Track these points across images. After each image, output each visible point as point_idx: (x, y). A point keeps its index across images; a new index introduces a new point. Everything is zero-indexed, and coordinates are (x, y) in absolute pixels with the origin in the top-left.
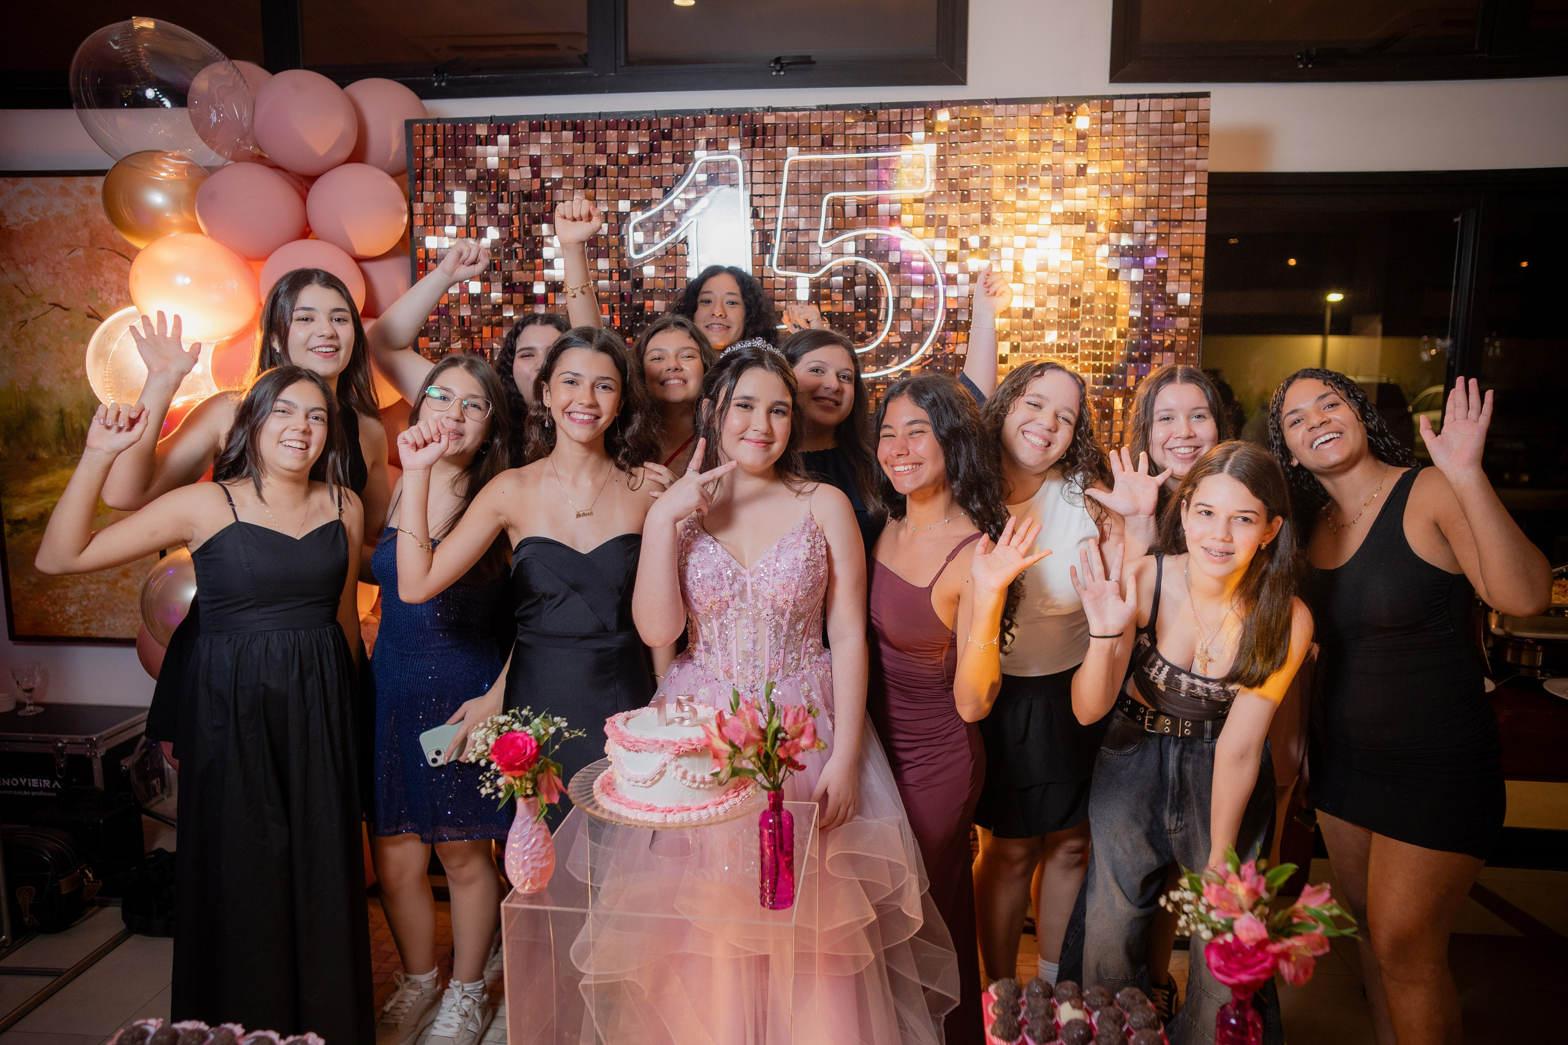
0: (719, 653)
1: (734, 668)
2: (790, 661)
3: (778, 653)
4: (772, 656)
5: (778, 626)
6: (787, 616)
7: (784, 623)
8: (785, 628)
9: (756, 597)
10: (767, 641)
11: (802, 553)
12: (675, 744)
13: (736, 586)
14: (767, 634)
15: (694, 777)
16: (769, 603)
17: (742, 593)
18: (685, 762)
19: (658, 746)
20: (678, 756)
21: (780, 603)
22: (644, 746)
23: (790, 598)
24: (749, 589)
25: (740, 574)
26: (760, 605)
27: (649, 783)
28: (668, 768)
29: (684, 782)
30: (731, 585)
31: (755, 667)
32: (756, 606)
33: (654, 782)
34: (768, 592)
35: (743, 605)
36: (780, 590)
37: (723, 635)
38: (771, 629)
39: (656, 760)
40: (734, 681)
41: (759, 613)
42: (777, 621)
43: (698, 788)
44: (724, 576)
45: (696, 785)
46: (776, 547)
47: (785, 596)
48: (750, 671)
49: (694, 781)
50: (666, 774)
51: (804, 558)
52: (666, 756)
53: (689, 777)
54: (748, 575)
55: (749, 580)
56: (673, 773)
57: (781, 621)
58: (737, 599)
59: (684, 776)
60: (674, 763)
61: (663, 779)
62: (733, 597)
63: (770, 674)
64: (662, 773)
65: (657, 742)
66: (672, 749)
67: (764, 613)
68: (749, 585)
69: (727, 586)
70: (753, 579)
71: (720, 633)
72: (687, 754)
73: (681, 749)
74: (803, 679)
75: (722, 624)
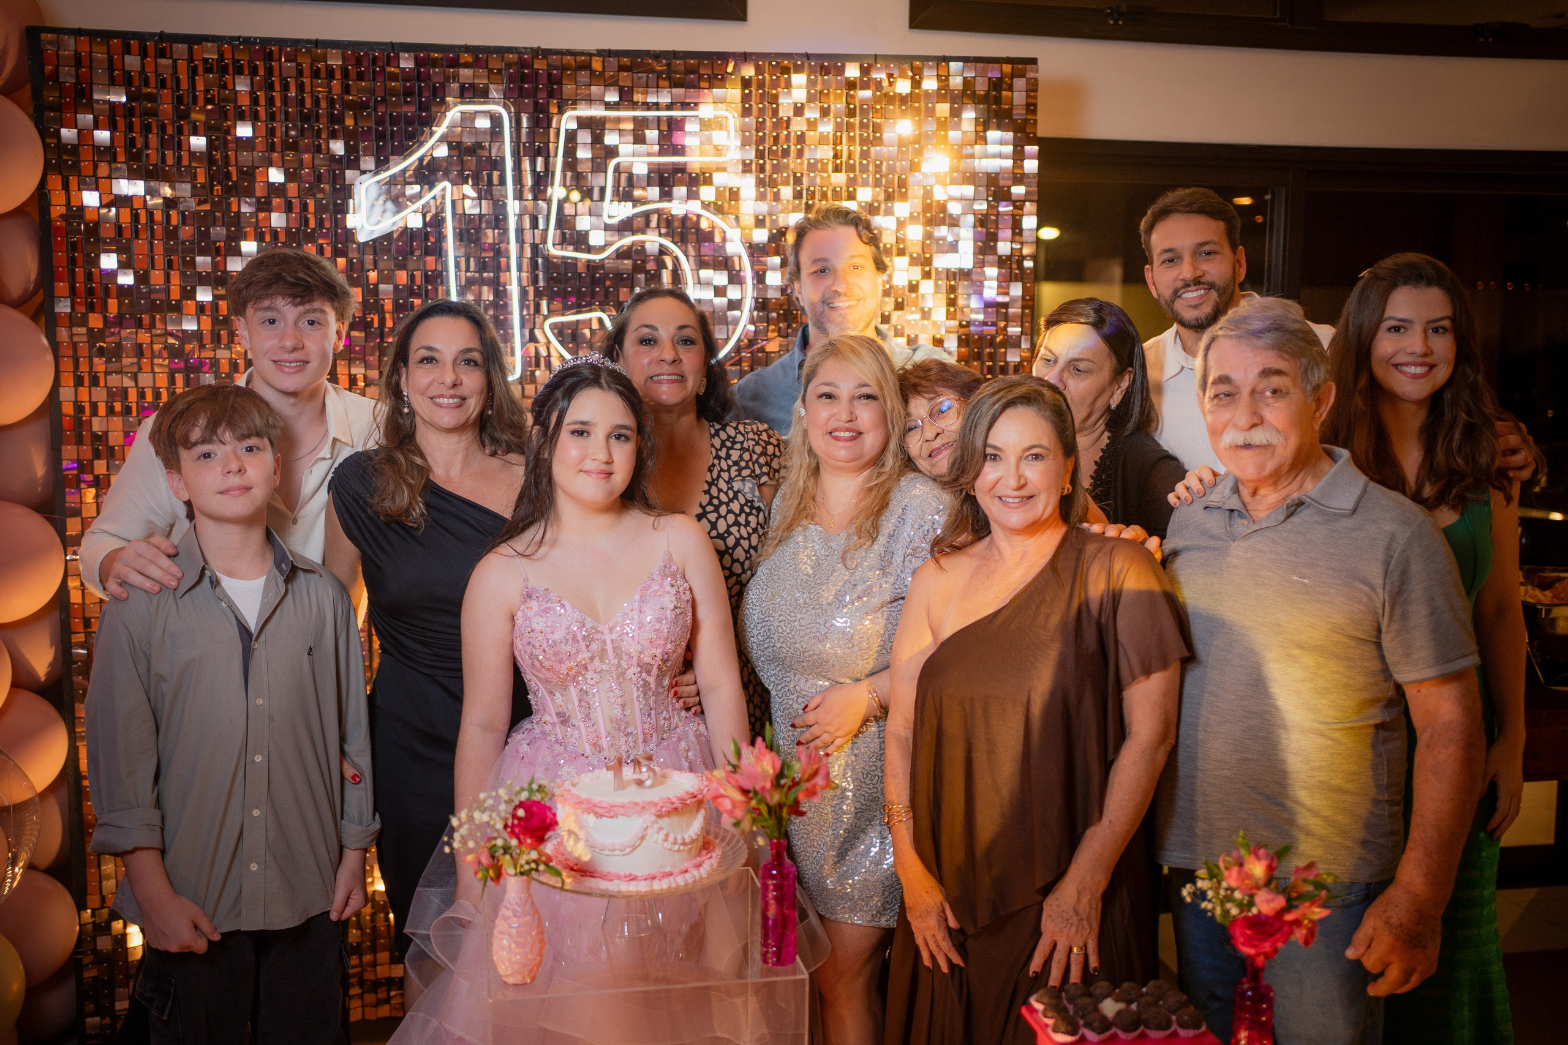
0: (582, 724)
1: (604, 739)
2: (662, 722)
3: (649, 715)
4: (644, 719)
5: (646, 684)
6: (655, 671)
7: (651, 680)
8: (653, 686)
9: (618, 656)
10: (636, 703)
11: (669, 602)
12: (656, 804)
13: (594, 646)
14: (635, 695)
15: (675, 839)
16: (635, 661)
17: (603, 653)
18: (665, 822)
19: (638, 808)
20: (660, 816)
21: (647, 659)
22: (622, 811)
23: (658, 652)
24: (609, 647)
25: (597, 632)
26: (625, 665)
27: (628, 850)
28: (650, 831)
29: (666, 844)
30: (588, 646)
31: (627, 735)
32: (619, 665)
33: (635, 848)
34: (634, 649)
35: (604, 667)
36: (647, 644)
37: (583, 704)
38: (638, 690)
39: (635, 824)
40: (606, 753)
41: (623, 674)
42: (643, 680)
43: (679, 851)
44: (580, 638)
45: (676, 847)
46: (637, 597)
47: (654, 651)
48: (624, 739)
49: (675, 843)
50: (647, 838)
51: (672, 606)
52: (648, 817)
53: (671, 840)
54: (606, 632)
55: (608, 637)
56: (655, 837)
57: (648, 679)
58: (597, 661)
59: (666, 839)
60: (656, 825)
61: (644, 843)
62: (592, 659)
63: (645, 741)
64: (643, 838)
65: (637, 804)
66: (653, 810)
67: (630, 673)
68: (609, 643)
69: (584, 648)
70: (614, 636)
71: (580, 701)
72: (669, 814)
73: (664, 809)
74: (680, 740)
75: (581, 690)
